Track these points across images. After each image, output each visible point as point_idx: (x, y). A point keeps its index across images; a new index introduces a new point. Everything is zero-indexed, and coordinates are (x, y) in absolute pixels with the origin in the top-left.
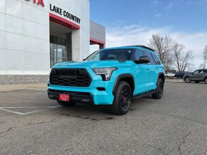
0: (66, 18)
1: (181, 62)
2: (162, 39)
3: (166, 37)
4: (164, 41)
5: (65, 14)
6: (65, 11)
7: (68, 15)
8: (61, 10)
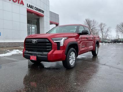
0: (36, 11)
1: (104, 34)
2: (91, 21)
3: (93, 20)
4: (92, 22)
5: (36, 9)
6: (35, 7)
7: (37, 9)
8: (33, 6)
